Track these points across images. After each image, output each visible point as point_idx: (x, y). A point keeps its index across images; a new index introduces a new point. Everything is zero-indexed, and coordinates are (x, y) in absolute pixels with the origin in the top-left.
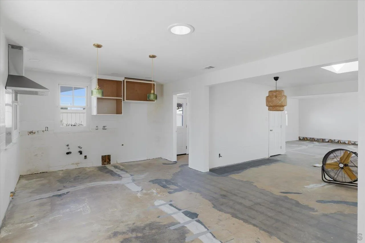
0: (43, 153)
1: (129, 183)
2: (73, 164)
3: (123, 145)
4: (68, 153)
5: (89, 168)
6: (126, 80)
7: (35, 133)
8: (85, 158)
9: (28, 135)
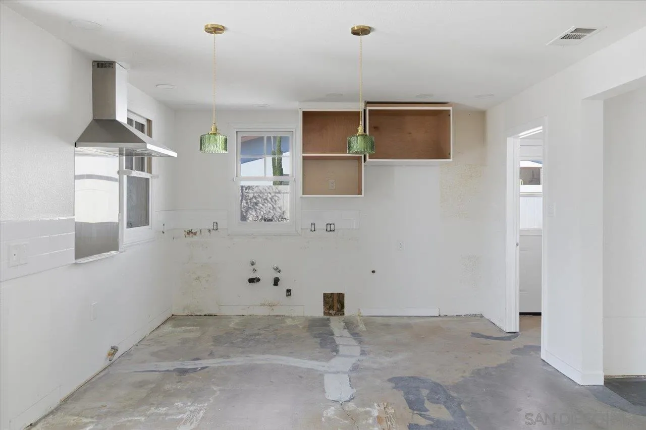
0: (209, 275)
1: (338, 372)
2: (263, 305)
3: (373, 272)
4: (252, 281)
5: (293, 318)
6: (368, 108)
7: (195, 234)
8: (287, 295)
9: (186, 237)
